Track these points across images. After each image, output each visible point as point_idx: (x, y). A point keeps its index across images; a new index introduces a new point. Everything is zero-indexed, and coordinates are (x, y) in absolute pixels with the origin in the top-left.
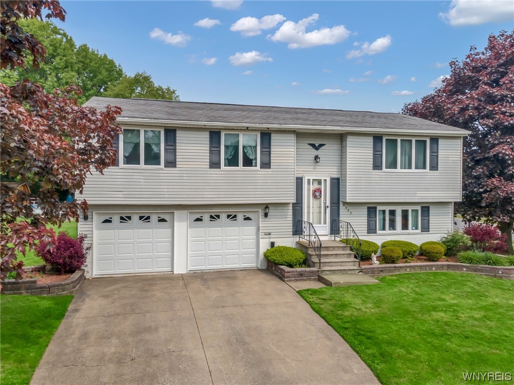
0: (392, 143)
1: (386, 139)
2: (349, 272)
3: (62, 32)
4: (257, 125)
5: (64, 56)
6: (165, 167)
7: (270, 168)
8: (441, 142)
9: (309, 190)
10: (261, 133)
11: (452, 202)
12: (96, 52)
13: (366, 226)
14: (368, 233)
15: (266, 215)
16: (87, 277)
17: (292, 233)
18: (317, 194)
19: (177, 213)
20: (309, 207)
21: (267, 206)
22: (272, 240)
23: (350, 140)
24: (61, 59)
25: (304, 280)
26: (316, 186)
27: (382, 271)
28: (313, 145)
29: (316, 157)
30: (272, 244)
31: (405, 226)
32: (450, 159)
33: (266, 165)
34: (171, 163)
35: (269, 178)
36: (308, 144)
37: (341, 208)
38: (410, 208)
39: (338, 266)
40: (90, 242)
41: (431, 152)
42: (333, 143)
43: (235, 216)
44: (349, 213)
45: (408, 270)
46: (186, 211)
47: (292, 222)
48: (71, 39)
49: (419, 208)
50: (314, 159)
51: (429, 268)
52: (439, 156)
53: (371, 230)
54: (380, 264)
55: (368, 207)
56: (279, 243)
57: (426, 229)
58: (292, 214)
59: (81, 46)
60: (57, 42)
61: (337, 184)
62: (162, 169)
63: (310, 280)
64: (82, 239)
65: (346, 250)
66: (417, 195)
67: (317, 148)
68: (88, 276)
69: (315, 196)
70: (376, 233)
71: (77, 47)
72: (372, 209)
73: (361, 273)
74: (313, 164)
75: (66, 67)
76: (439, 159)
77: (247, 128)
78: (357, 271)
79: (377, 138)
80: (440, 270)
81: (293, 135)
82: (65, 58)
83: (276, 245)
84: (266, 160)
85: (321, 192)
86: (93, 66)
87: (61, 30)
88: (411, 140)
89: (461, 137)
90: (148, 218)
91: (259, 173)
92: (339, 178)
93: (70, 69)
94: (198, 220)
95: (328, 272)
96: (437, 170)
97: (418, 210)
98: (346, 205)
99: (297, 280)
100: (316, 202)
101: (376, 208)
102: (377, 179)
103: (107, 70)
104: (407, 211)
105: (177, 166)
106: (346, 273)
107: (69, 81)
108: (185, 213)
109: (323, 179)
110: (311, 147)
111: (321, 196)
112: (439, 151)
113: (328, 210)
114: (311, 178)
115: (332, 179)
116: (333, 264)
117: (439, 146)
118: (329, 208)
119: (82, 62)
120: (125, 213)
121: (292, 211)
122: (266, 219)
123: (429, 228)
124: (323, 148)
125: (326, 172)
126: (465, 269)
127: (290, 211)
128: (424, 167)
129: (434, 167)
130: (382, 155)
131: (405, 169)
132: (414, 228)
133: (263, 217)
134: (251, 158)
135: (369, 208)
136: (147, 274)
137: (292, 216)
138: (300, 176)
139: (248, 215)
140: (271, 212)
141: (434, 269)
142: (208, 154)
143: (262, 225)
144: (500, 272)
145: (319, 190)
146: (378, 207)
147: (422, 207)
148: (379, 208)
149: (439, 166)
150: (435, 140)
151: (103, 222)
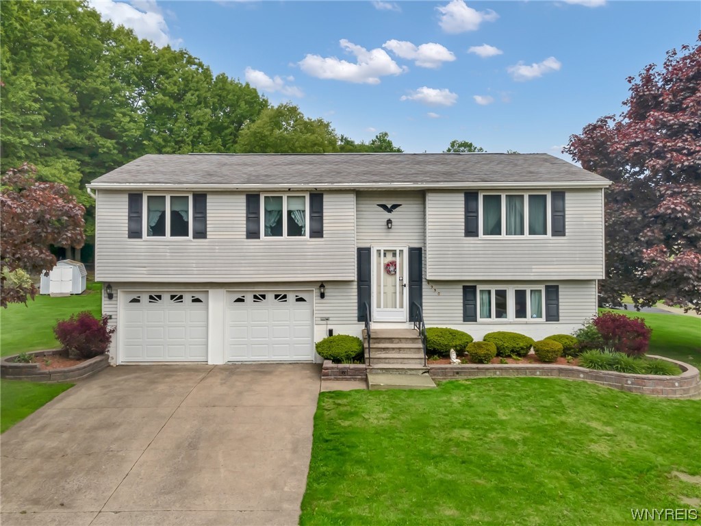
0: (493, 201)
1: (484, 196)
2: (409, 372)
3: (197, 61)
4: (303, 186)
5: (196, 90)
6: (194, 238)
7: (322, 237)
8: (568, 196)
9: (379, 264)
10: (310, 194)
11: (595, 280)
12: (236, 81)
13: (462, 312)
14: (464, 321)
15: (322, 296)
16: (112, 364)
17: (357, 319)
18: (390, 268)
19: (211, 292)
20: (379, 286)
21: (322, 284)
22: (330, 327)
23: (430, 198)
24: (192, 95)
25: (347, 380)
26: (390, 258)
27: (458, 373)
28: (384, 207)
29: (389, 222)
30: (331, 332)
31: (521, 312)
32: (585, 220)
33: (317, 233)
34: (201, 234)
35: (321, 250)
36: (378, 205)
37: (423, 287)
38: (528, 289)
39: (397, 363)
40: (115, 324)
41: (554, 211)
42: (411, 202)
43: (285, 296)
44: (436, 294)
45: (498, 373)
46: (223, 290)
47: (356, 304)
48: (208, 69)
49: (542, 288)
50: (386, 224)
51: (530, 372)
52: (566, 216)
53: (469, 316)
54: (462, 363)
55: (463, 286)
56: (339, 331)
57: (553, 316)
58: (356, 294)
59: (219, 76)
60: (189, 75)
61: (417, 256)
62: (191, 241)
63: (355, 379)
64: (105, 321)
65: (418, 343)
66: (534, 270)
67: (390, 211)
68: (112, 362)
69: (388, 272)
70: (476, 321)
71: (214, 78)
72: (469, 290)
73: (427, 374)
74: (385, 231)
75: (199, 103)
76: (566, 220)
77: (289, 189)
78: (421, 372)
79: (470, 195)
80: (548, 375)
81: (352, 195)
82: (197, 93)
83: (335, 334)
84: (316, 227)
85: (395, 265)
86: (230, 100)
87: (196, 58)
88: (523, 196)
89: (601, 189)
90: (181, 297)
91: (309, 243)
92: (421, 248)
93: (203, 105)
94: (240, 300)
95: (379, 371)
96: (564, 235)
97: (541, 290)
98: (430, 283)
99: (337, 379)
100: (390, 279)
101: (475, 288)
102: (472, 249)
103: (247, 102)
104: (524, 292)
105: (208, 236)
106: (405, 373)
107: (201, 120)
108: (222, 292)
109: (398, 250)
110: (382, 209)
111: (396, 272)
112: (566, 209)
113: (406, 290)
114: (382, 249)
115: (411, 250)
116: (391, 361)
117: (566, 202)
118: (407, 287)
119: (218, 95)
120: (155, 291)
121: (356, 290)
122: (323, 301)
123: (558, 316)
124: (398, 209)
125: (402, 241)
126: (582, 376)
127: (354, 291)
128: (545, 233)
129: (559, 231)
130: (477, 217)
131: (515, 235)
132: (535, 316)
133: (319, 298)
134: (300, 225)
135: (465, 288)
136: (178, 363)
137: (356, 297)
138: (367, 245)
139: (301, 295)
140: (329, 291)
141: (538, 373)
142: (245, 222)
143: (317, 308)
144: (629, 382)
145: (394, 264)
146: (478, 286)
147: (547, 287)
148: (480, 288)
149: (567, 231)
150: (559, 194)
151: (131, 302)
